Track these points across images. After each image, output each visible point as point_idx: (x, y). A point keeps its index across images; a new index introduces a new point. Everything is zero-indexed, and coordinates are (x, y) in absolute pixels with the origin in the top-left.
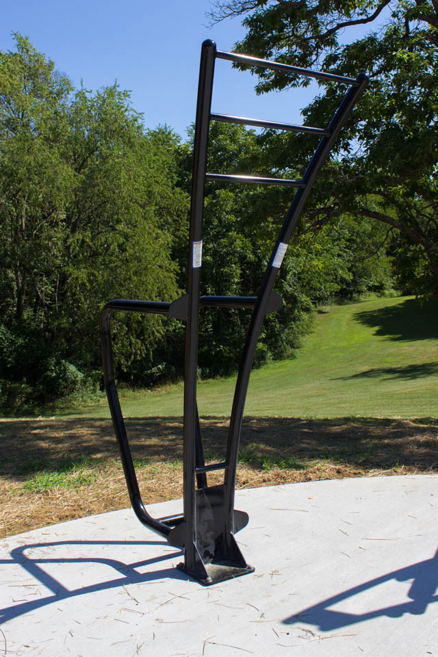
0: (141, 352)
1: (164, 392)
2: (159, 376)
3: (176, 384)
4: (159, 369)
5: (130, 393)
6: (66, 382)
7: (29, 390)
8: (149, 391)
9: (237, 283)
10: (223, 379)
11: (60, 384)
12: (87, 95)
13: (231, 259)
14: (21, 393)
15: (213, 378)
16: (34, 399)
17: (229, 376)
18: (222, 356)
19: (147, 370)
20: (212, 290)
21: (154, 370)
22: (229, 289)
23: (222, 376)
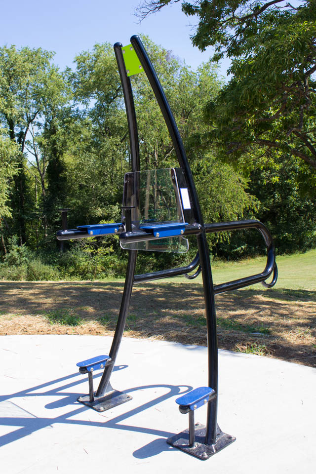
0: (223, 237)
1: (245, 264)
2: (242, 253)
3: (254, 258)
4: (242, 248)
5: (221, 264)
6: (178, 256)
7: (155, 261)
8: (236, 263)
9: (297, 191)
10: (287, 256)
11: (173, 258)
12: (189, 69)
13: (292, 174)
14: (149, 263)
15: (281, 255)
16: (157, 267)
17: (292, 254)
18: (287, 240)
19: (234, 249)
20: (278, 196)
21: (239, 249)
22: (290, 195)
23: (287, 254)
